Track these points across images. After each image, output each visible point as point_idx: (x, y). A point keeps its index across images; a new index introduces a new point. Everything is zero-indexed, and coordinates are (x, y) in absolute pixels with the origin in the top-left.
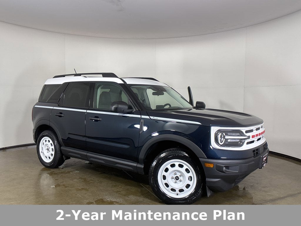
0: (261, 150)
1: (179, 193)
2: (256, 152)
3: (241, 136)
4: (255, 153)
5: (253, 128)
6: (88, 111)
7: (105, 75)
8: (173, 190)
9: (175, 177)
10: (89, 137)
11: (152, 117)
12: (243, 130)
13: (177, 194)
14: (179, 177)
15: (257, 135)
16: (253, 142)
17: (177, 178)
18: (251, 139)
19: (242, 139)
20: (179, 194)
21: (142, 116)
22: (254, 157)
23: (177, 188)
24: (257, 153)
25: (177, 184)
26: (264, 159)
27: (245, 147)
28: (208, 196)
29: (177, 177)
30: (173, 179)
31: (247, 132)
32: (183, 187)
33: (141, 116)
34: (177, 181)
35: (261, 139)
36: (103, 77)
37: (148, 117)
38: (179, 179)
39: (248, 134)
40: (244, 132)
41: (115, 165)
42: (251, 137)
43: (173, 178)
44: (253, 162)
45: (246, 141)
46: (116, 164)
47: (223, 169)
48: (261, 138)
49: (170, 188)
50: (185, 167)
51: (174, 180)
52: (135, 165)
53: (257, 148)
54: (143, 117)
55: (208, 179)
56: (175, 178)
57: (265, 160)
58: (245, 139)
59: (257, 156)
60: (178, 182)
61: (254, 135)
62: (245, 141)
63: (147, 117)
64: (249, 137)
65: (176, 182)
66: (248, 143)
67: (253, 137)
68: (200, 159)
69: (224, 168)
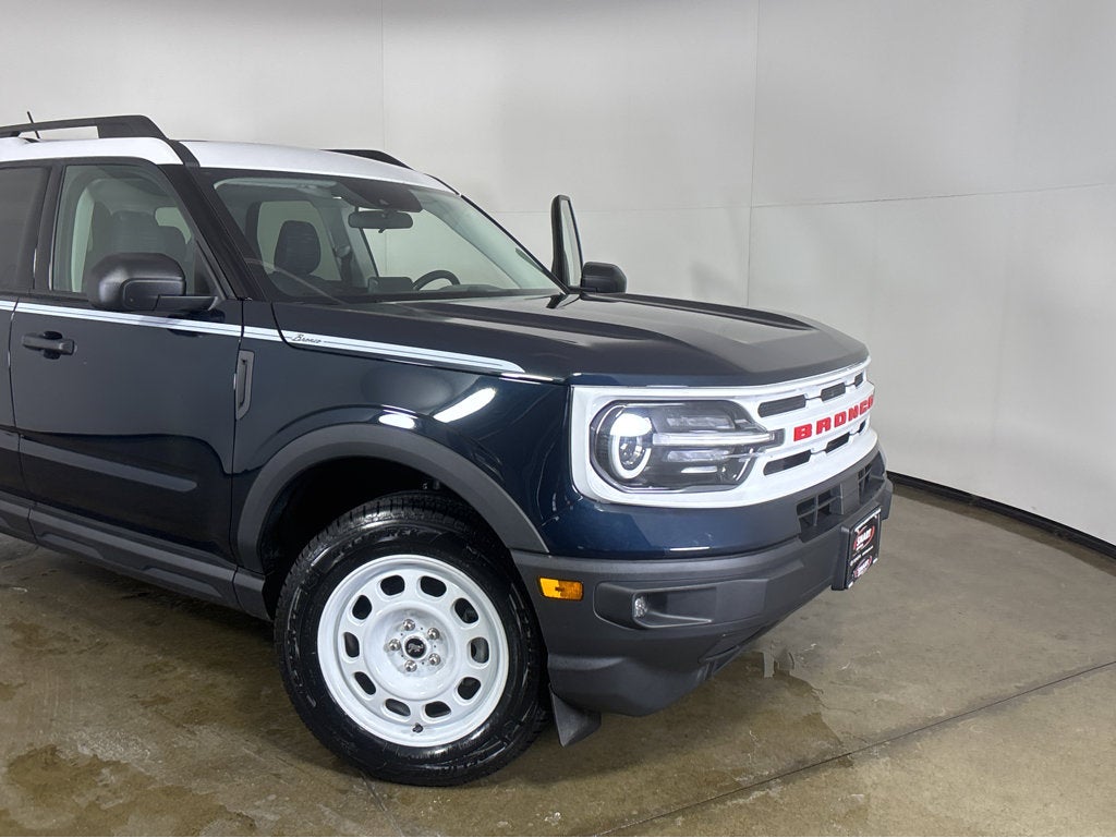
0: (847, 497)
1: (426, 719)
2: (818, 507)
3: (738, 428)
4: (813, 514)
5: (810, 386)
6: (24, 307)
7: (111, 127)
8: (396, 706)
9: (407, 638)
10: (29, 436)
11: (291, 336)
12: (749, 398)
13: (418, 728)
14: (426, 642)
15: (824, 425)
16: (803, 458)
17: (415, 649)
18: (790, 448)
19: (738, 449)
20: (429, 726)
21: (247, 329)
22: (804, 537)
23: (415, 695)
24: (825, 511)
25: (418, 676)
26: (861, 539)
27: (757, 489)
28: (564, 743)
29: (417, 641)
30: (397, 653)
31: (767, 409)
32: (442, 693)
33: (243, 332)
34: (418, 661)
35: (851, 438)
36: (100, 137)
37: (276, 332)
38: (422, 652)
39: (772, 423)
40: (752, 408)
41: (147, 572)
42: (789, 435)
43: (393, 648)
44: (798, 565)
45: (764, 458)
46: (147, 568)
47: (631, 607)
48: (848, 435)
49: (381, 695)
50: (453, 593)
51: (403, 659)
52: (226, 574)
53: (824, 490)
54: (252, 332)
55: (556, 662)
56: (407, 648)
57: (865, 542)
58: (757, 447)
59: (823, 528)
60: (419, 665)
61: (809, 426)
62: (753, 460)
63: (271, 334)
64: (778, 437)
65: (409, 669)
66: (771, 468)
67: (802, 432)
68: (517, 557)
69: (638, 605)
